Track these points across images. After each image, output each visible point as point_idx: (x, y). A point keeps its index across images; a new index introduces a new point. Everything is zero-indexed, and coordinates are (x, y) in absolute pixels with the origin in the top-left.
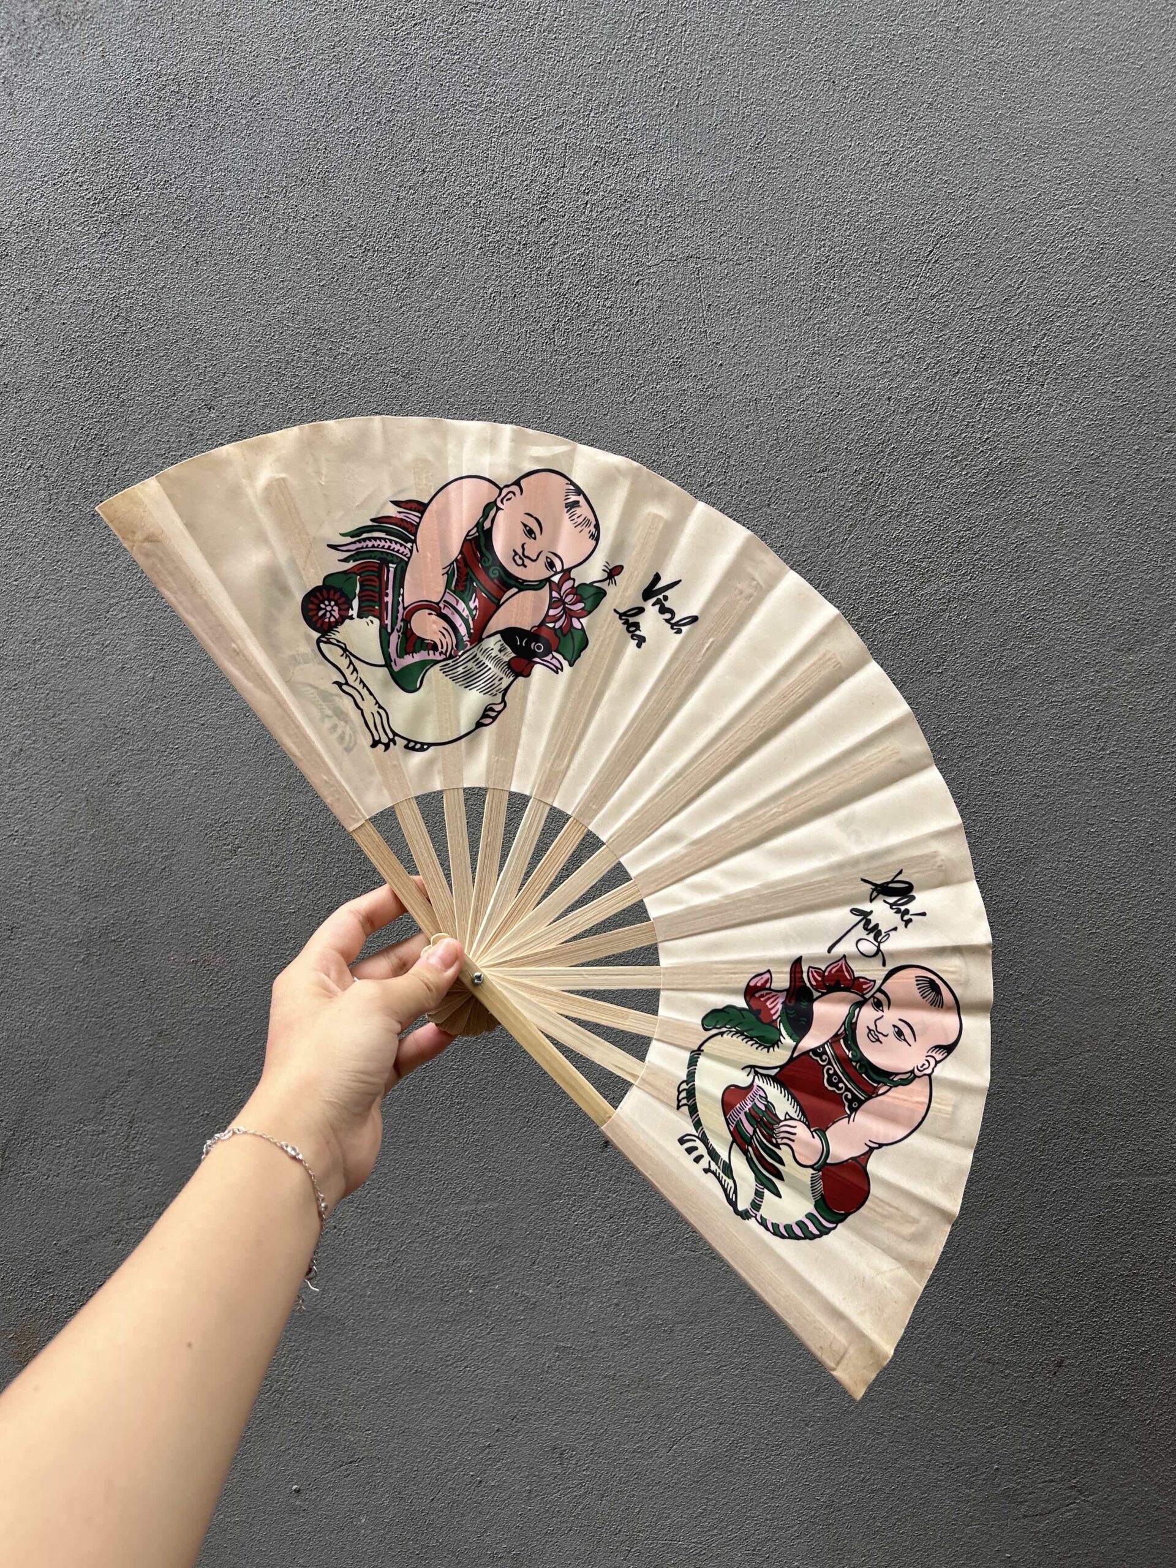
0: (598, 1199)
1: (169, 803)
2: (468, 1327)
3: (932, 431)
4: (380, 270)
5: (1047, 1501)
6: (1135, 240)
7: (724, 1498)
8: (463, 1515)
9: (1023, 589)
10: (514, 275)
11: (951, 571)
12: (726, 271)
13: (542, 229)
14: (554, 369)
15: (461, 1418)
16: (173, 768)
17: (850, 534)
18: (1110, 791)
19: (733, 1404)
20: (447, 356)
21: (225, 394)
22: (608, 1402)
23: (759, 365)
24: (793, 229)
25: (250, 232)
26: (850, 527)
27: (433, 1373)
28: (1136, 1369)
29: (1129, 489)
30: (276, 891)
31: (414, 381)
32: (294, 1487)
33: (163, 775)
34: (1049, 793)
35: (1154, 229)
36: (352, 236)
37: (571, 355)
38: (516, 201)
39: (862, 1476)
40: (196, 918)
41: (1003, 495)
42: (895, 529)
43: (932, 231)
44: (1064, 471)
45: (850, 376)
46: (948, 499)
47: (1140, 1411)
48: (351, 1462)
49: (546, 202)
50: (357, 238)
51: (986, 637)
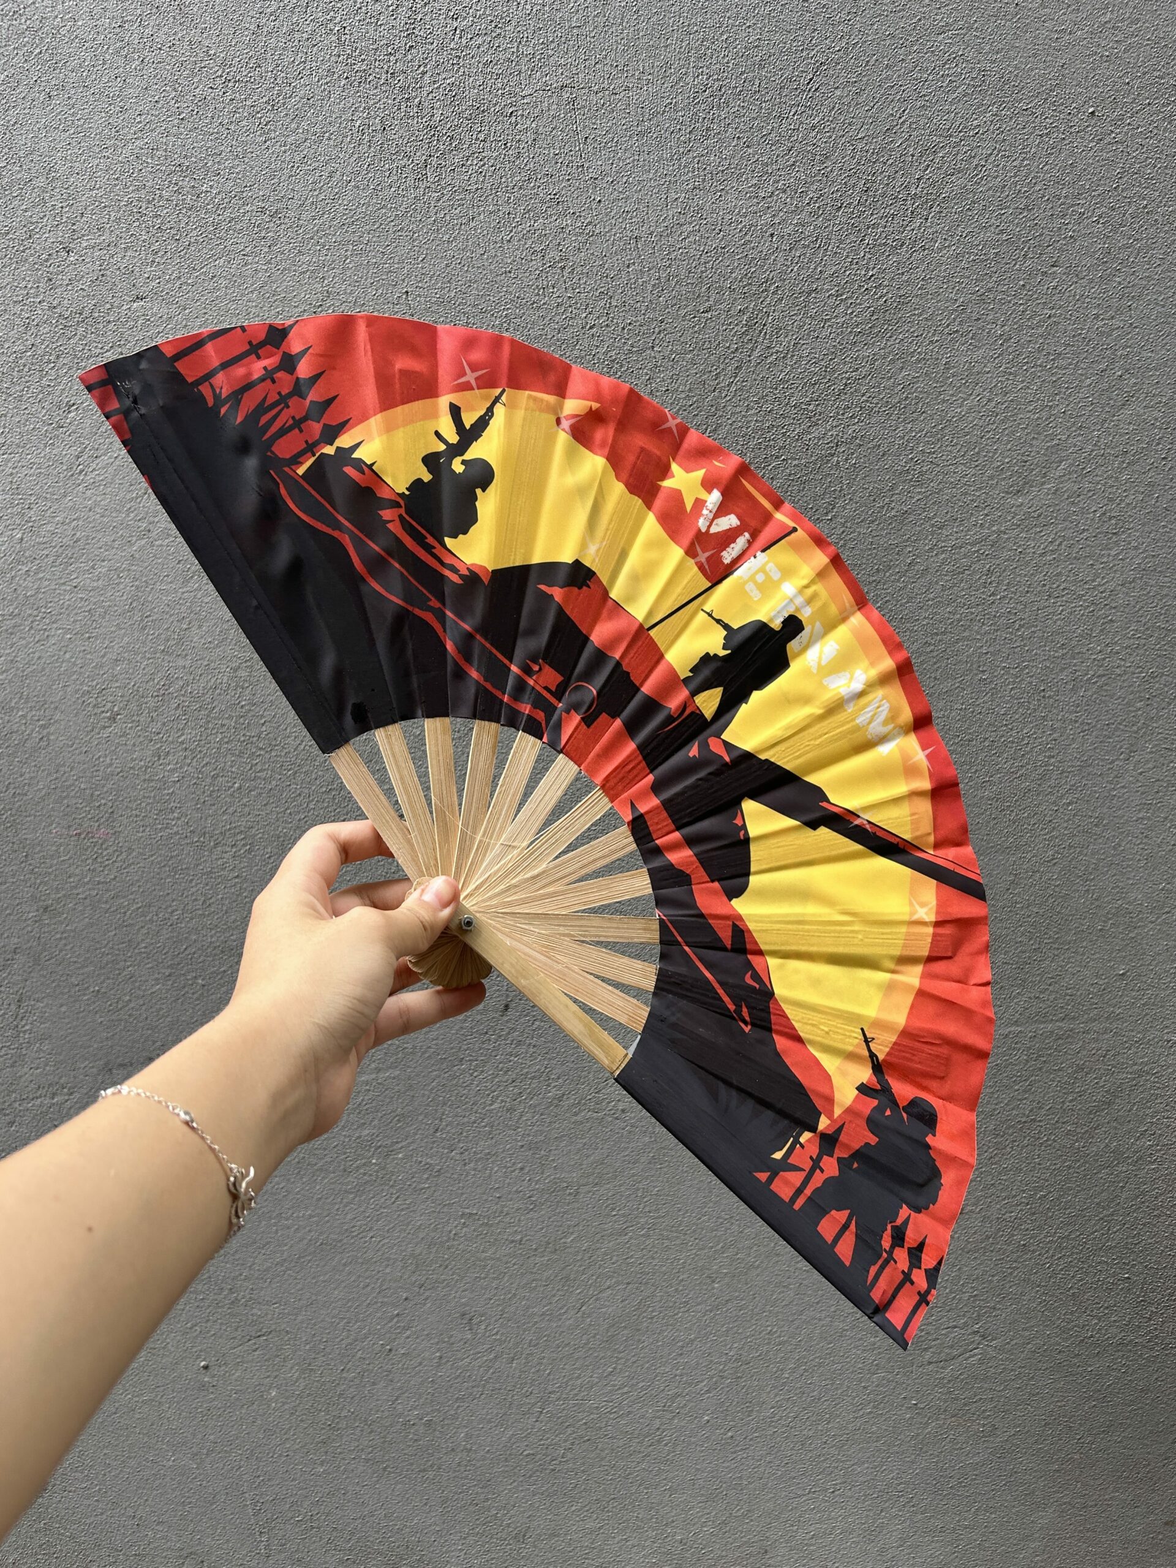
0: (500, 1063)
1: (43, 669)
2: (372, 1198)
3: (815, 268)
4: (242, 102)
5: (952, 1347)
6: (1016, 68)
7: (634, 1356)
8: (374, 1384)
9: (911, 431)
10: (382, 107)
11: (838, 414)
12: (602, 101)
13: (410, 57)
14: (429, 208)
15: (369, 1288)
16: (46, 634)
17: (736, 377)
18: (1001, 636)
19: (640, 1264)
20: (316, 193)
21: (83, 235)
22: (516, 1267)
23: (639, 201)
24: (670, 56)
25: (104, 64)
26: (735, 369)
27: (339, 1245)
28: (1034, 1214)
29: (1015, 327)
30: (159, 759)
31: (282, 221)
32: (203, 1364)
33: (36, 640)
34: (940, 641)
35: (1035, 55)
36: (211, 66)
37: (445, 192)
38: (383, 27)
39: (769, 1328)
40: (77, 789)
41: (888, 335)
42: (781, 371)
43: (812, 58)
44: (950, 308)
45: (731, 212)
46: (834, 340)
47: (1039, 1255)
48: (259, 1336)
49: (414, 29)
50: (217, 68)
51: (875, 482)
